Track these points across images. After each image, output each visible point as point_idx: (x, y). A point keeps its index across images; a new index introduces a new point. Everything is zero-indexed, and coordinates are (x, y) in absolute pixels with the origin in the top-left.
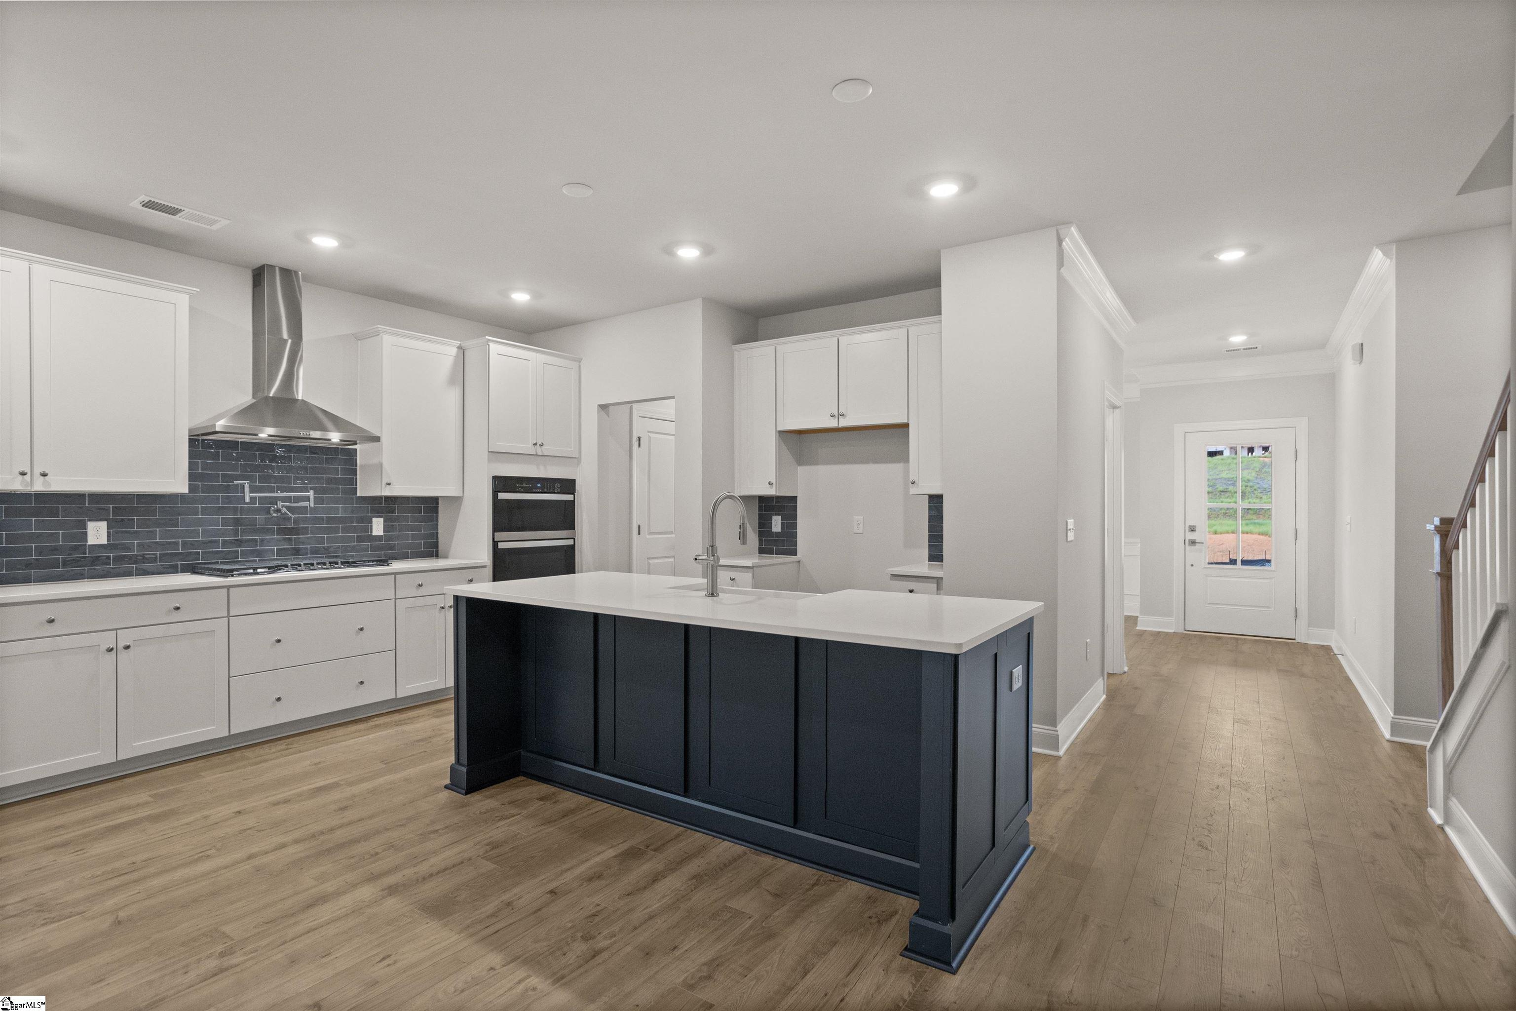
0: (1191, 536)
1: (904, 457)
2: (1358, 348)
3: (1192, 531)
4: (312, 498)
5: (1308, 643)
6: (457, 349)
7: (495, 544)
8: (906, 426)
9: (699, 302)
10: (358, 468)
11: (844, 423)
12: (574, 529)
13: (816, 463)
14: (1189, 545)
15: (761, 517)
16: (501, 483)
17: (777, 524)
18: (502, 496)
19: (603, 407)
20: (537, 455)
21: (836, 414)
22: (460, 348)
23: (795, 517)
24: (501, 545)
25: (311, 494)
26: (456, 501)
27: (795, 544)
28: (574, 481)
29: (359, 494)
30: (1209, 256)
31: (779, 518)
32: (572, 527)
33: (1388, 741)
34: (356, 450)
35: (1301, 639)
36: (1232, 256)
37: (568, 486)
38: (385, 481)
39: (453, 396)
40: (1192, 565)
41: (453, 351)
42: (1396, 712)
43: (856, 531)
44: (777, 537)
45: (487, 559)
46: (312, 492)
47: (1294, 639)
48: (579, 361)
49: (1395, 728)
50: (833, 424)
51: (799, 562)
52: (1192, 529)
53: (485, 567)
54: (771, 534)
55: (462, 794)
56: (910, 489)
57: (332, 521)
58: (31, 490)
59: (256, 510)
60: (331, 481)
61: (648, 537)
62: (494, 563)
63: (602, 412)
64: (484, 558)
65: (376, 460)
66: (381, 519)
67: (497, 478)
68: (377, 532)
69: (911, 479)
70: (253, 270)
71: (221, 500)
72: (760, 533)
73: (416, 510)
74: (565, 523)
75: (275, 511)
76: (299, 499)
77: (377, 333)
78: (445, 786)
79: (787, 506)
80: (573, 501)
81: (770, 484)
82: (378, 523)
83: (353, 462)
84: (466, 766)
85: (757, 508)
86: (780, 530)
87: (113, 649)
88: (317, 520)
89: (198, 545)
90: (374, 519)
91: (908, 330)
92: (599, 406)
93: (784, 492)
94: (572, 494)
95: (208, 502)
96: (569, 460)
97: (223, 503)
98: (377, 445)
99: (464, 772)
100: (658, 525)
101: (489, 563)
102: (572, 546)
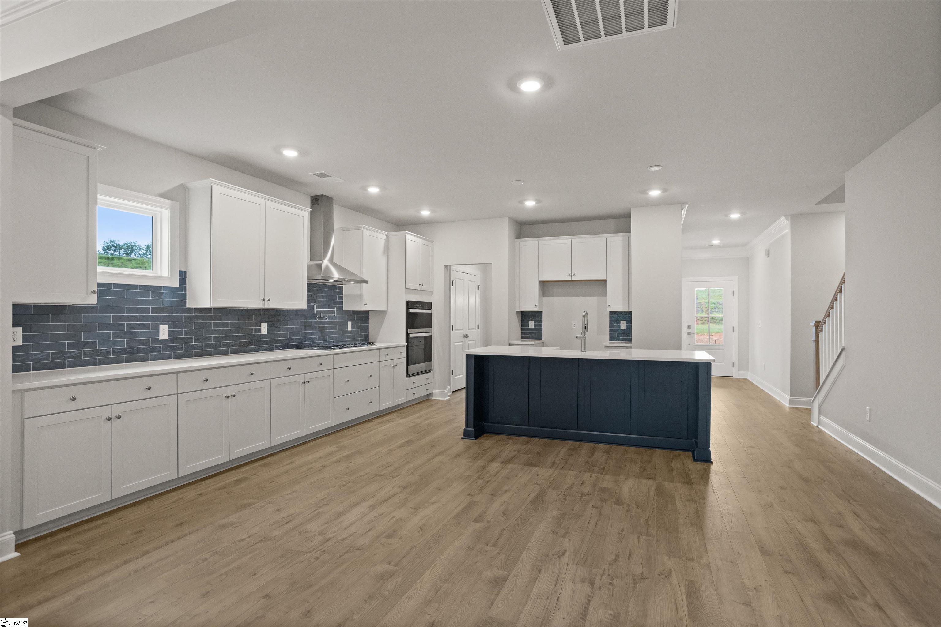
0: (688, 330)
1: (605, 294)
2: (768, 250)
3: (689, 328)
4: (336, 311)
5: (738, 378)
6: (386, 236)
7: (408, 335)
8: (605, 280)
9: (507, 218)
10: (343, 296)
11: (574, 278)
12: (431, 327)
13: (553, 296)
14: (688, 334)
15: (522, 321)
16: (410, 304)
17: (531, 324)
18: (411, 311)
19: (446, 266)
20: (420, 290)
21: (571, 274)
22: (387, 235)
23: (541, 321)
24: (411, 335)
26: (382, 314)
27: (541, 334)
28: (431, 303)
29: (343, 310)
30: (727, 215)
31: (533, 322)
32: (430, 326)
33: (788, 407)
34: (342, 286)
35: (735, 376)
36: (735, 216)
37: (429, 306)
38: (364, 303)
39: (384, 260)
40: (689, 344)
41: (385, 237)
42: (792, 395)
43: (573, 327)
44: (531, 331)
45: (405, 342)
46: (336, 308)
47: (732, 377)
48: (432, 242)
49: (791, 402)
50: (569, 278)
51: (543, 342)
52: (689, 327)
53: (404, 346)
54: (528, 329)
55: (474, 440)
56: (607, 309)
57: (335, 323)
58: (264, 307)
59: (311, 318)
60: (335, 303)
61: (455, 331)
62: (408, 344)
63: (445, 268)
64: (403, 342)
65: (358, 293)
66: (351, 322)
67: (408, 302)
68: (350, 328)
69: (608, 305)
70: (311, 197)
71: (315, 312)
72: (522, 329)
73: (361, 318)
74: (429, 324)
75: (318, 318)
76: (332, 312)
77: (360, 228)
78: (462, 438)
79: (537, 316)
80: (431, 313)
81: (536, 306)
82: (350, 324)
83: (341, 293)
84: (474, 428)
85: (522, 317)
86: (533, 327)
87: (304, 383)
88: (331, 323)
89: (294, 335)
90: (348, 322)
91: (606, 239)
92: (445, 265)
93: (537, 309)
94: (431, 309)
95: (314, 313)
96: (431, 292)
97: (317, 314)
98: (364, 285)
99: (473, 430)
100: (458, 326)
101: (406, 344)
102: (431, 336)
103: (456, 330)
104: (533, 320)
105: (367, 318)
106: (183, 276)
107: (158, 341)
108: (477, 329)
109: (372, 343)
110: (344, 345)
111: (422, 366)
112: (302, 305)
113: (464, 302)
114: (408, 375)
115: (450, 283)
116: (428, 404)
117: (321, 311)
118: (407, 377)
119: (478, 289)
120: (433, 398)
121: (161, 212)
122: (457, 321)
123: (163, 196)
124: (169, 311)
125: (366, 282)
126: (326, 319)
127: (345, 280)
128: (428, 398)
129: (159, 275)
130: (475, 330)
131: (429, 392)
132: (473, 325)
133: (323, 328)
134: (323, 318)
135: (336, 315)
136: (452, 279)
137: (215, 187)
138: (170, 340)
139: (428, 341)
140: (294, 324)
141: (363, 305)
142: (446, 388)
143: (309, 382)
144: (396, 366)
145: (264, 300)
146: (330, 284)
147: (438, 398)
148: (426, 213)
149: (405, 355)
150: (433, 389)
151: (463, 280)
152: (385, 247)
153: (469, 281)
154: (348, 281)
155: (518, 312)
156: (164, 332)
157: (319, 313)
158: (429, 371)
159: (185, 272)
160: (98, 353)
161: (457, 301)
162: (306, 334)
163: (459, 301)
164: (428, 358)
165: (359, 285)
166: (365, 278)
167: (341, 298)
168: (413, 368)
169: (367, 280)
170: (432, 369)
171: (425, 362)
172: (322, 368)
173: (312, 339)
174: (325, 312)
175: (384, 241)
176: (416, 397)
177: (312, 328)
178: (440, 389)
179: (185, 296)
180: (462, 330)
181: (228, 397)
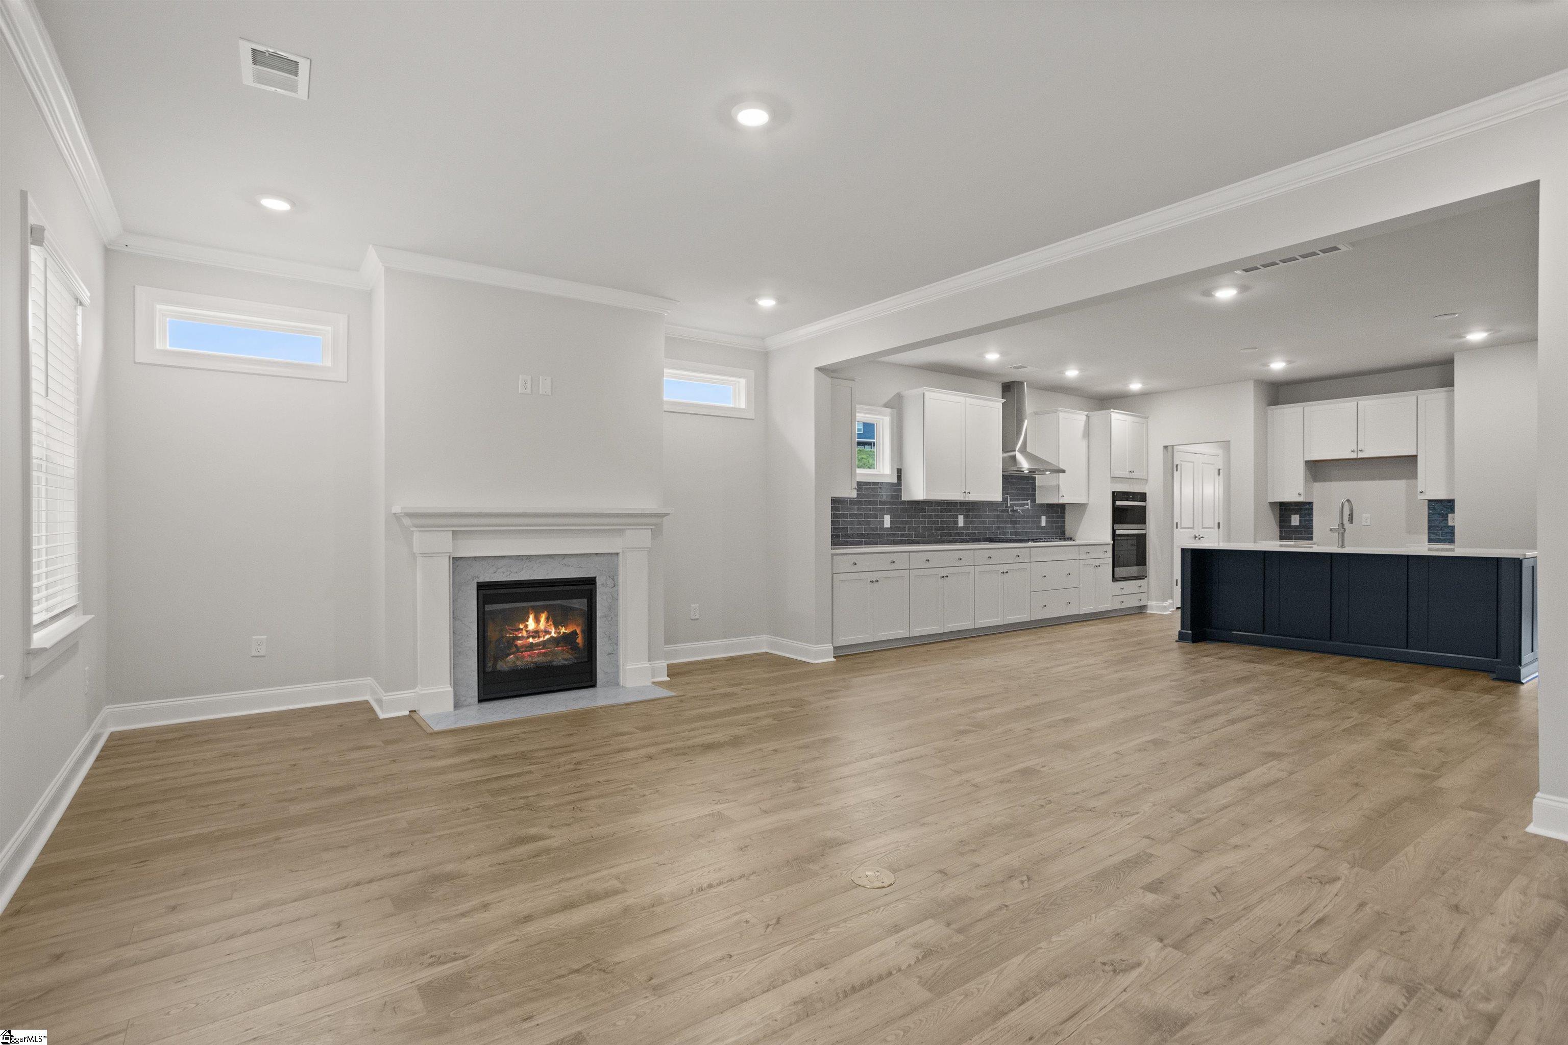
1: (1415, 476)
4: (1029, 504)
7: (1114, 531)
8: (1414, 458)
9: (1252, 381)
10: (1037, 488)
11: (1361, 455)
12: (1146, 523)
15: (1281, 516)
16: (1116, 496)
17: (1295, 520)
18: (1118, 503)
19: (1166, 447)
20: (1130, 479)
21: (1356, 450)
22: (1087, 416)
23: (1311, 515)
24: (1118, 532)
25: (1029, 501)
26: (1081, 507)
27: (1312, 533)
28: (1146, 493)
29: (1037, 503)
31: (1298, 516)
32: (1144, 523)
34: (1035, 477)
37: (1142, 497)
38: (1061, 495)
39: (1083, 444)
41: (1084, 418)
43: (1365, 524)
44: (1295, 528)
48: (1146, 418)
50: (1354, 456)
53: (1109, 544)
54: (1291, 527)
56: (1419, 496)
57: (1028, 517)
58: (964, 500)
59: (1003, 511)
60: (1028, 495)
61: (1181, 530)
62: (1114, 542)
63: (1165, 451)
64: (1109, 539)
65: (1054, 483)
66: (1045, 517)
67: (1113, 493)
68: (1043, 524)
69: (1419, 490)
70: (1002, 384)
71: (1009, 505)
72: (1281, 527)
73: (1057, 512)
74: (1143, 521)
75: (1011, 511)
76: (1025, 505)
77: (1056, 412)
78: (1176, 641)
79: (1304, 509)
80: (1146, 506)
81: (1299, 494)
82: (1044, 519)
83: (1034, 484)
84: (1191, 630)
85: (1281, 510)
86: (1298, 524)
87: (1003, 573)
88: (1023, 517)
89: (987, 528)
90: (1042, 517)
91: (1417, 397)
92: (1164, 446)
93: (1301, 499)
94: (1145, 502)
95: (1007, 506)
96: (1146, 481)
97: (1010, 507)
98: (1061, 474)
99: (1189, 633)
100: (1186, 522)
101: (1112, 542)
102: (1145, 535)
103: (1182, 528)
104: (1298, 514)
105: (1063, 512)
106: (899, 471)
107: (882, 529)
108: (1218, 529)
109: (1071, 539)
110: (1040, 539)
111: (1133, 570)
112: (997, 496)
113: (1196, 492)
114: (1114, 579)
115: (1171, 468)
116: (1140, 616)
117: (1014, 504)
118: (1113, 581)
119: (1219, 475)
120: (1148, 612)
121: (883, 419)
122: (1184, 515)
123: (886, 405)
124: (890, 503)
125: (1064, 471)
126: (1019, 513)
127: (1039, 470)
128: (1141, 610)
129: (882, 473)
130: (1213, 530)
131: (1142, 604)
132: (1210, 522)
133: (1014, 522)
134: (1016, 510)
135: (1029, 508)
136: (1175, 463)
137: (927, 394)
138: (891, 527)
139: (1141, 540)
140: (988, 517)
141: (1060, 497)
142: (1165, 600)
143: (1007, 572)
144: (1099, 566)
145: (965, 493)
146: (1024, 475)
147: (1154, 612)
148: (1135, 386)
149: (1110, 554)
150: (1148, 600)
151: (1193, 462)
152: (1085, 429)
153: (1203, 463)
154: (1042, 472)
155: (1272, 504)
156: (887, 521)
157: (1012, 505)
158: (1142, 577)
159: (901, 469)
160: (847, 536)
161: (1184, 491)
162: (998, 528)
163: (1187, 491)
164: (1141, 559)
165: (1055, 475)
166: (1062, 467)
167: (1034, 490)
168: (1121, 571)
169: (1064, 469)
170: (1147, 575)
171: (1137, 565)
172: (1019, 560)
173: (1004, 533)
174: (1017, 505)
175: (1084, 422)
176: (1124, 606)
177: (1006, 522)
178: (1156, 601)
179: (900, 491)
180: (1193, 528)
181: (943, 577)
